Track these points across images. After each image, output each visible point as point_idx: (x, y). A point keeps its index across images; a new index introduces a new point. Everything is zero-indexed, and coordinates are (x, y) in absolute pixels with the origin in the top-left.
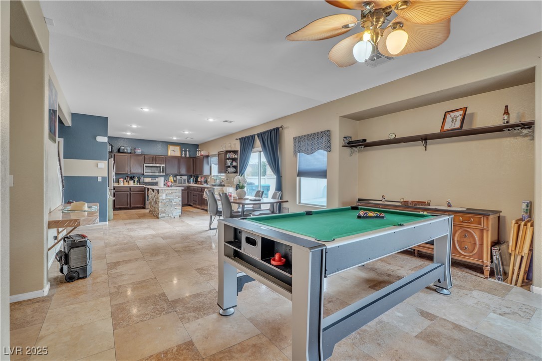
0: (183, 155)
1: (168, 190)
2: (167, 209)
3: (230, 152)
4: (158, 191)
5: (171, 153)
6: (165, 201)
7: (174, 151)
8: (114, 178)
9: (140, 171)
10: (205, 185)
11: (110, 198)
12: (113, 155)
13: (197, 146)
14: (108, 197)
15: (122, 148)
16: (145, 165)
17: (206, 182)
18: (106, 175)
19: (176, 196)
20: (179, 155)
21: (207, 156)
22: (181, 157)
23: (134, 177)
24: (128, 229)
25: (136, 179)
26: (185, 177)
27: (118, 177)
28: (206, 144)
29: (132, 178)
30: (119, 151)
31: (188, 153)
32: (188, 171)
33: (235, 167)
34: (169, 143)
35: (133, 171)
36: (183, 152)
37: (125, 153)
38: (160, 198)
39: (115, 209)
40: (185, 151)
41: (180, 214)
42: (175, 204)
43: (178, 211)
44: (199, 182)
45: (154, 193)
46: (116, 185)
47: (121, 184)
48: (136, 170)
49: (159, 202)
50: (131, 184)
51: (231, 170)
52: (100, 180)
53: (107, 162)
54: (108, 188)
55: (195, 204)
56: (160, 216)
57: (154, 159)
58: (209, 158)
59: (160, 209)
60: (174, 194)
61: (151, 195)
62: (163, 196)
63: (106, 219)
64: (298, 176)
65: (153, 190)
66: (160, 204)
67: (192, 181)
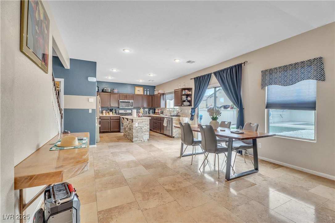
0: (145, 94)
1: (139, 119)
2: (139, 134)
3: (185, 89)
4: (132, 120)
5: (137, 93)
6: (137, 128)
7: (139, 91)
8: (100, 110)
9: (116, 105)
10: (162, 116)
11: (97, 126)
12: (99, 94)
13: (154, 87)
14: (96, 125)
15: (105, 89)
16: (120, 101)
17: (162, 113)
18: (95, 108)
19: (146, 124)
20: (142, 93)
21: (163, 94)
22: (144, 95)
23: (113, 109)
24: (112, 153)
25: (114, 111)
26: (147, 110)
27: (103, 109)
28: (161, 85)
29: (111, 110)
30: (103, 91)
31: (148, 92)
32: (148, 105)
33: (189, 101)
34: (135, 86)
35: (112, 105)
36: (145, 92)
37: (107, 92)
38: (134, 126)
39: (100, 132)
40: (147, 91)
41: (148, 138)
42: (145, 130)
43: (146, 136)
44: (156, 113)
45: (128, 122)
46: (101, 115)
47: (104, 115)
48: (114, 104)
49: (133, 129)
50: (111, 114)
51: (186, 103)
52: (90, 111)
53: (95, 97)
54: (96, 118)
55: (155, 129)
56: (134, 140)
57: (126, 96)
58: (165, 95)
59: (134, 134)
60: (144, 123)
61: (125, 123)
62: (136, 125)
63: (95, 143)
64: (266, 108)
65: (127, 119)
66: (134, 130)
67: (151, 112)
